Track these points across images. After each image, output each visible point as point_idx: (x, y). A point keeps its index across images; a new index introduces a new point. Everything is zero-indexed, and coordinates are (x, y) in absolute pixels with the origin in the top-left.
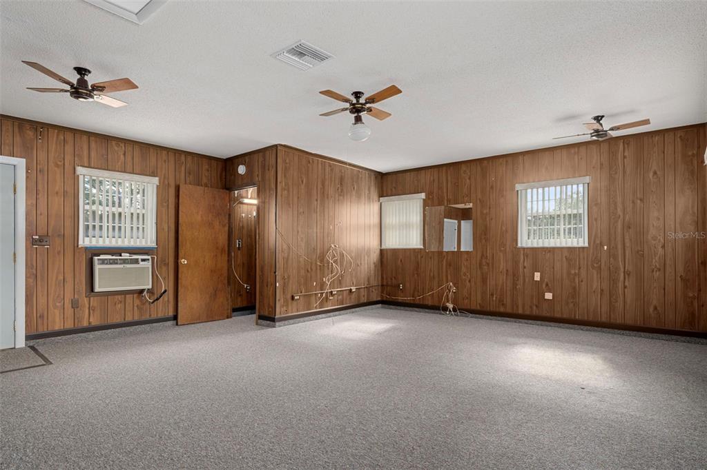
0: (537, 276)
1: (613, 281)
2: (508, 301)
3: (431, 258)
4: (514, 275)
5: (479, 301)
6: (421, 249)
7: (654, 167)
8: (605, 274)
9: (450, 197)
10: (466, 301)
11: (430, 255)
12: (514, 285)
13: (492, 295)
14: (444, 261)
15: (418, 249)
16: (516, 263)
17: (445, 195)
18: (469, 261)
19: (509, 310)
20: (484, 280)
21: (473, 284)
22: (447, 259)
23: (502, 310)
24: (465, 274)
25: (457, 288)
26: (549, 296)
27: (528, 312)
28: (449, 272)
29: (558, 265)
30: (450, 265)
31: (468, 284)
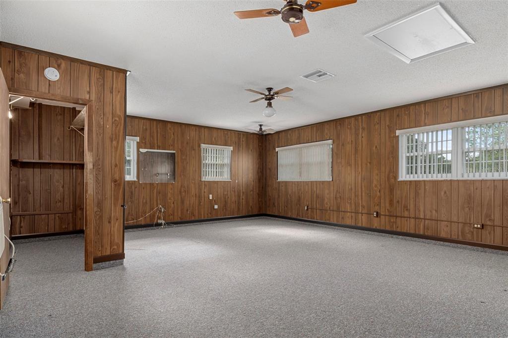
0: (211, 196)
1: (239, 197)
2: (196, 213)
3: (144, 188)
4: (199, 197)
5: (180, 215)
6: (135, 181)
7: (251, 148)
8: (236, 193)
9: (160, 144)
10: (171, 217)
11: (143, 186)
12: (200, 202)
13: (187, 210)
14: (155, 190)
15: (132, 181)
16: (200, 189)
17: (156, 142)
18: (173, 190)
19: (197, 218)
20: (183, 202)
21: (175, 204)
22: (157, 188)
23: (193, 219)
24: (170, 199)
25: (165, 208)
26: (216, 207)
27: (206, 218)
28: (158, 198)
29: (219, 190)
30: (160, 193)
31: (172, 205)
